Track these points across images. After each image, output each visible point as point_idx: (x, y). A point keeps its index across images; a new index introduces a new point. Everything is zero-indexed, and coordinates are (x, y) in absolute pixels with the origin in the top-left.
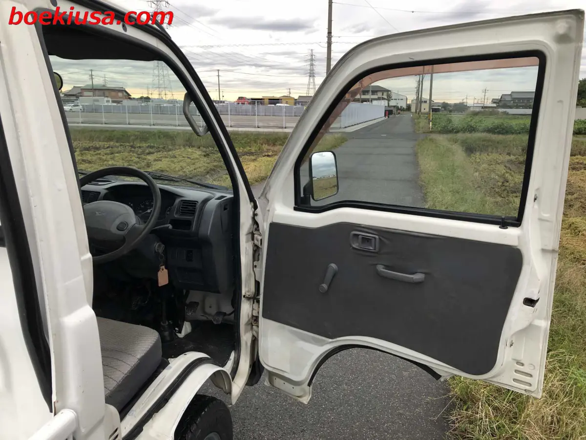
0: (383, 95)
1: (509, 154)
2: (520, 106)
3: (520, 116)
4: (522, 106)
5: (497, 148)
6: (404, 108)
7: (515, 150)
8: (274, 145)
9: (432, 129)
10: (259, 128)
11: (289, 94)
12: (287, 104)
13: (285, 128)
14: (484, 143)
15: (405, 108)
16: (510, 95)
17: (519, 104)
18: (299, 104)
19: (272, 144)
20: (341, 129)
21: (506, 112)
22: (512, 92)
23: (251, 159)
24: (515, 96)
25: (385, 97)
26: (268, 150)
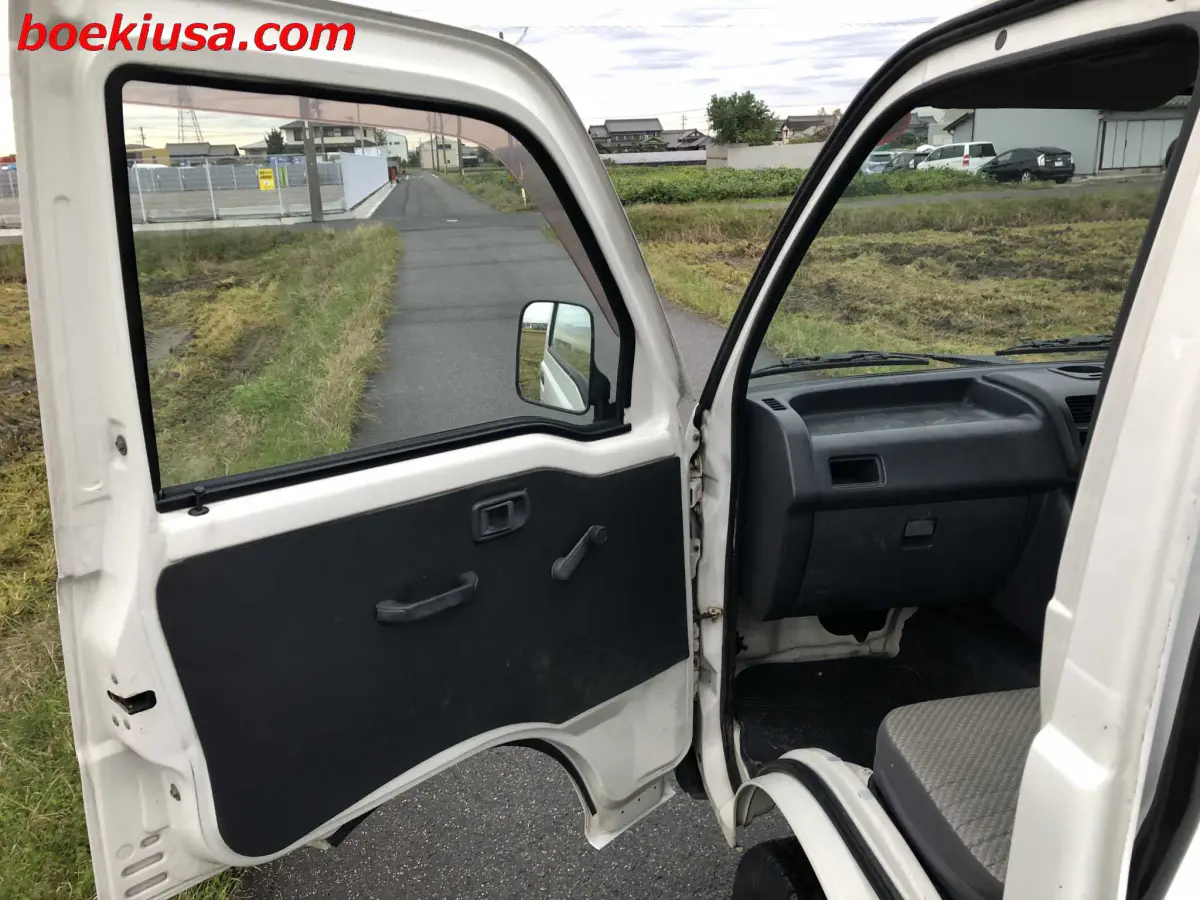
0: (365, 135)
1: (703, 240)
2: (624, 148)
3: (650, 168)
4: (628, 147)
5: (679, 231)
6: (404, 161)
7: (709, 234)
8: (221, 259)
9: (528, 201)
10: (151, 222)
11: (140, 139)
12: (155, 162)
13: (219, 218)
14: (654, 223)
15: (407, 160)
16: (605, 127)
17: (622, 145)
18: (185, 161)
19: (216, 259)
20: (346, 213)
21: (609, 159)
22: (607, 121)
23: (199, 296)
24: (613, 128)
25: (371, 138)
26: (215, 274)
